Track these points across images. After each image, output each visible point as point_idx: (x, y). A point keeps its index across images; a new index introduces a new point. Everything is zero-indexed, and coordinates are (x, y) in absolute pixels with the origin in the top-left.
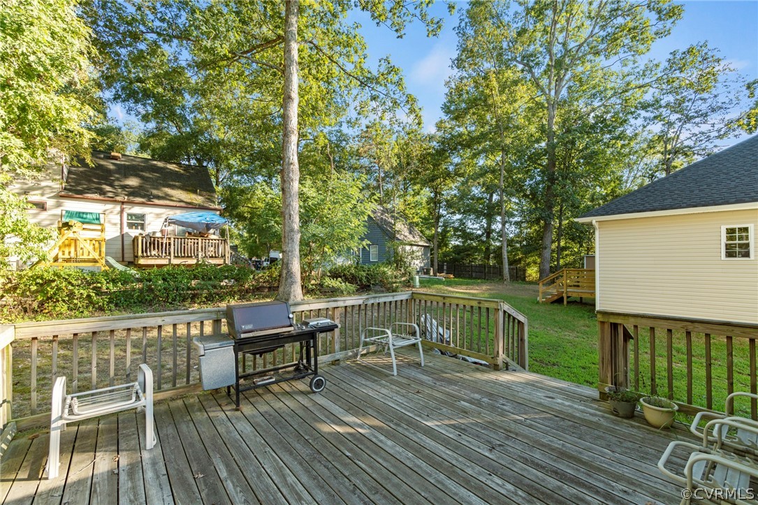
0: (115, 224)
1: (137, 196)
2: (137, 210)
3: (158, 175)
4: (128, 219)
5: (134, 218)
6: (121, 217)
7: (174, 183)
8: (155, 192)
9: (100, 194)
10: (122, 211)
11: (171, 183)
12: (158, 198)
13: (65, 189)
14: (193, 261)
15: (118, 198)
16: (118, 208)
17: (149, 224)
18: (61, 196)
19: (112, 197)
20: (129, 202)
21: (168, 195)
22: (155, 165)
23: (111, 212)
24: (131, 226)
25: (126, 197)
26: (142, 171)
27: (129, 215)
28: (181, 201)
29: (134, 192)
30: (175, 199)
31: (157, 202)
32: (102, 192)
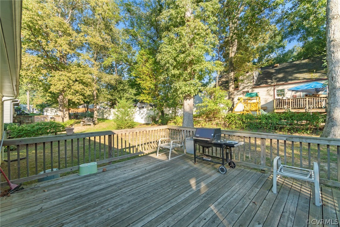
0: (272, 95)
1: (281, 82)
2: (281, 88)
3: (295, 68)
4: (277, 92)
5: (280, 91)
6: (274, 92)
7: (303, 70)
8: (290, 77)
9: (266, 84)
10: (274, 89)
11: (301, 70)
12: (291, 80)
13: (255, 85)
14: (304, 111)
15: (273, 84)
16: (273, 88)
17: (287, 93)
18: (253, 88)
19: (270, 84)
20: (277, 85)
21: (296, 77)
22: (295, 64)
23: (270, 90)
24: (278, 95)
25: (276, 83)
26: (287, 69)
27: (277, 90)
28: (304, 79)
29: (280, 80)
30: (301, 79)
31: (290, 82)
32: (267, 83)
